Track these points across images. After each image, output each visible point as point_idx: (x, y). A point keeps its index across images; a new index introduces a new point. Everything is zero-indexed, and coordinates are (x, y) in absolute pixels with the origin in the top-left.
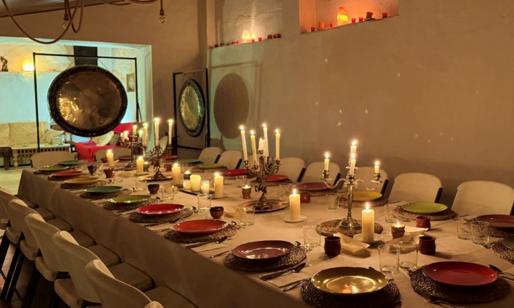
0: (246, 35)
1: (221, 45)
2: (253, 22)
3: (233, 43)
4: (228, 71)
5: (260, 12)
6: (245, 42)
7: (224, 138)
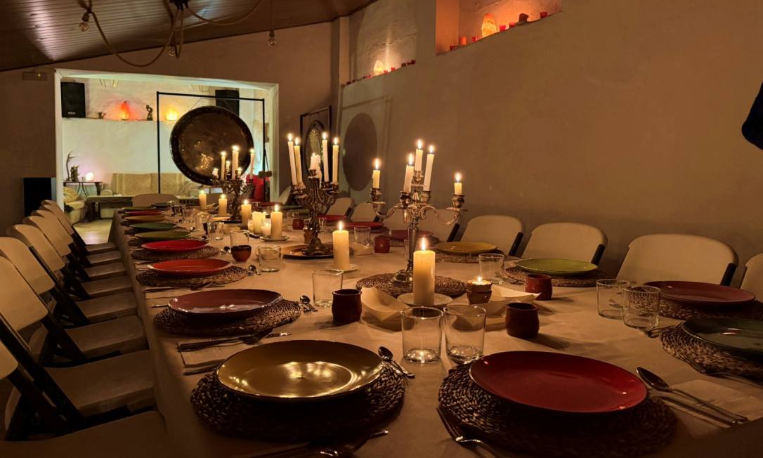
0: (378, 67)
1: (354, 81)
2: (388, 50)
3: (364, 78)
4: (358, 110)
5: (394, 38)
6: (377, 74)
7: (351, 189)
